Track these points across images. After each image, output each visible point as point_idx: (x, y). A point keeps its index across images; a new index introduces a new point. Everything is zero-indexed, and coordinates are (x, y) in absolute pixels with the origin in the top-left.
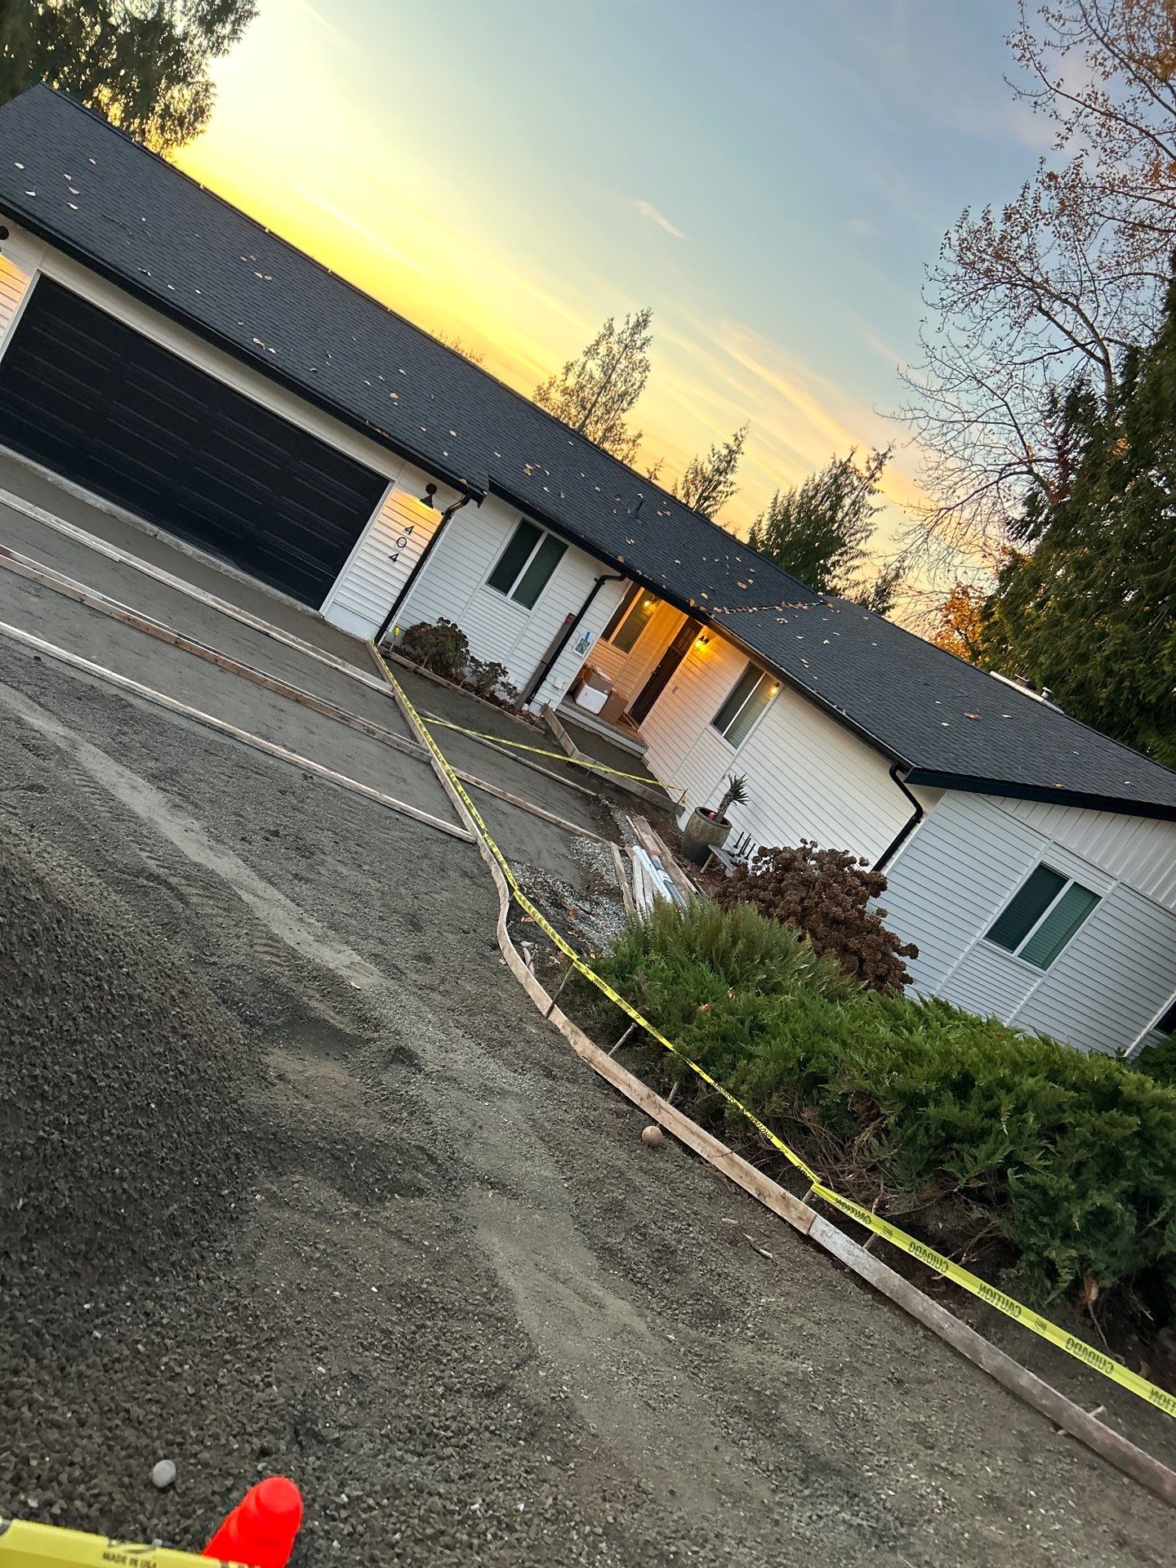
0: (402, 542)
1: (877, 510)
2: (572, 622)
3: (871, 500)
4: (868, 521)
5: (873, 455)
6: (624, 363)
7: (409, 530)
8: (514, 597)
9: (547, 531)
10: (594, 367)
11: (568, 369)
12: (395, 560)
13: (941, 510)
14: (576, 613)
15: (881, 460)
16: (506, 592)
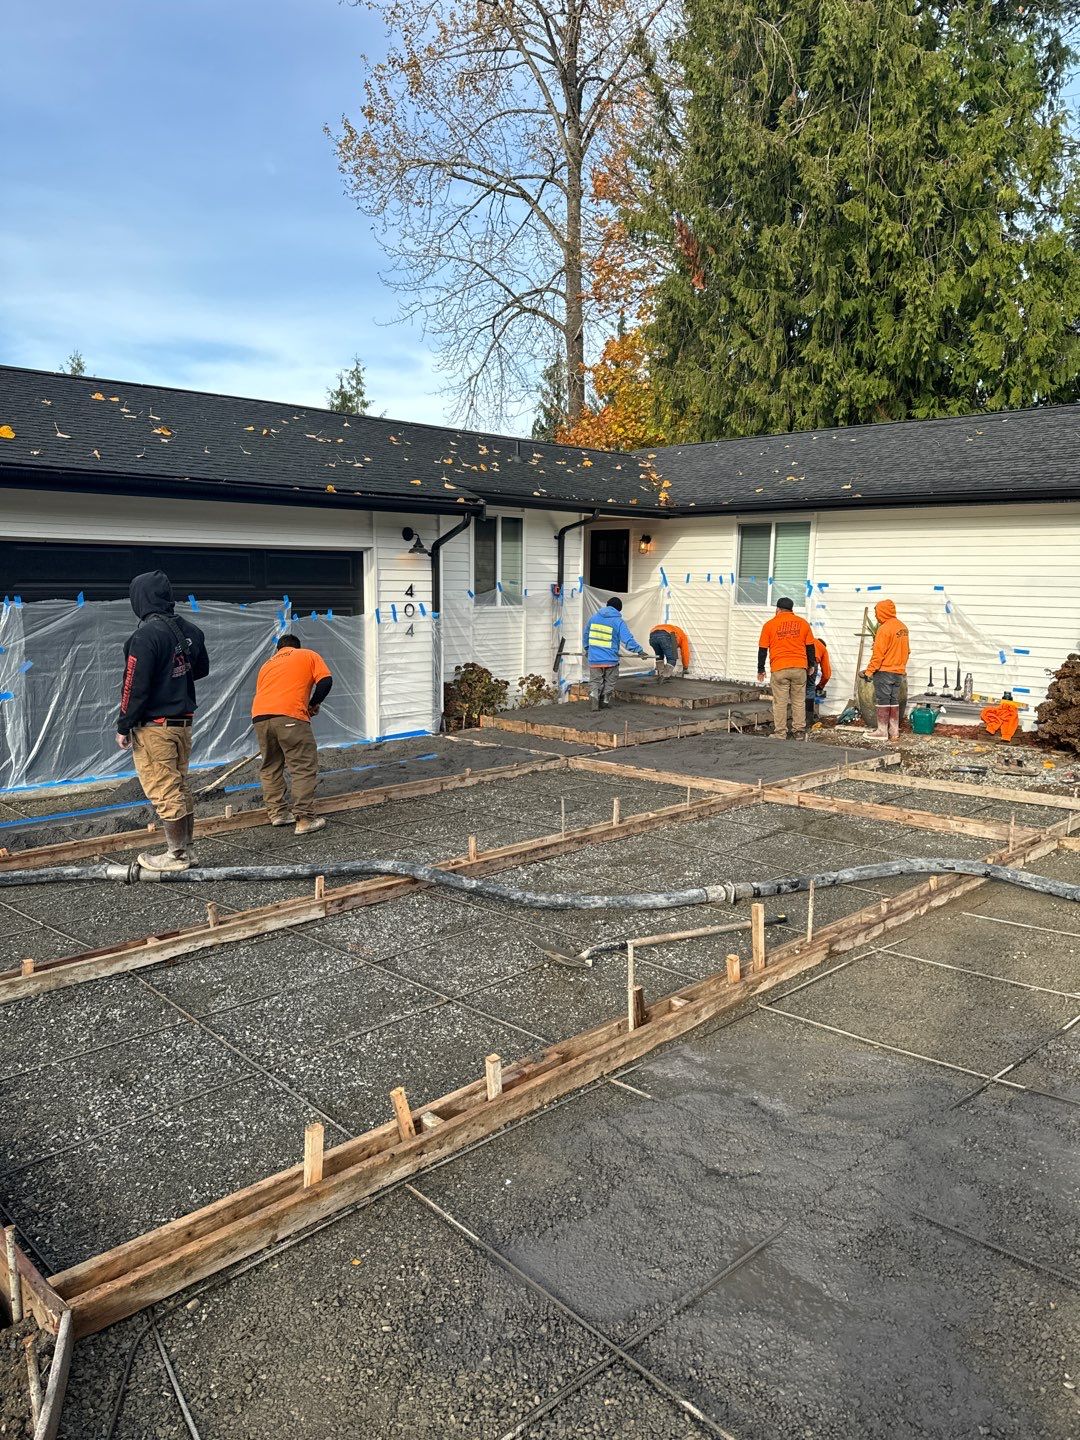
0: (410, 610)
2: (559, 592)
7: (410, 592)
8: (503, 604)
9: (502, 512)
12: (412, 634)
13: (470, 380)
16: (494, 601)
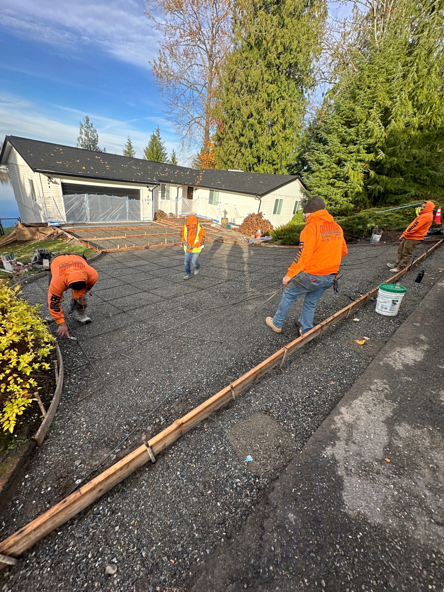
0: (148, 200)
6: (90, 132)
7: (148, 197)
8: (167, 199)
9: (167, 184)
10: (83, 136)
11: (79, 140)
12: (148, 204)
14: (177, 196)
15: (158, 131)
16: (164, 199)
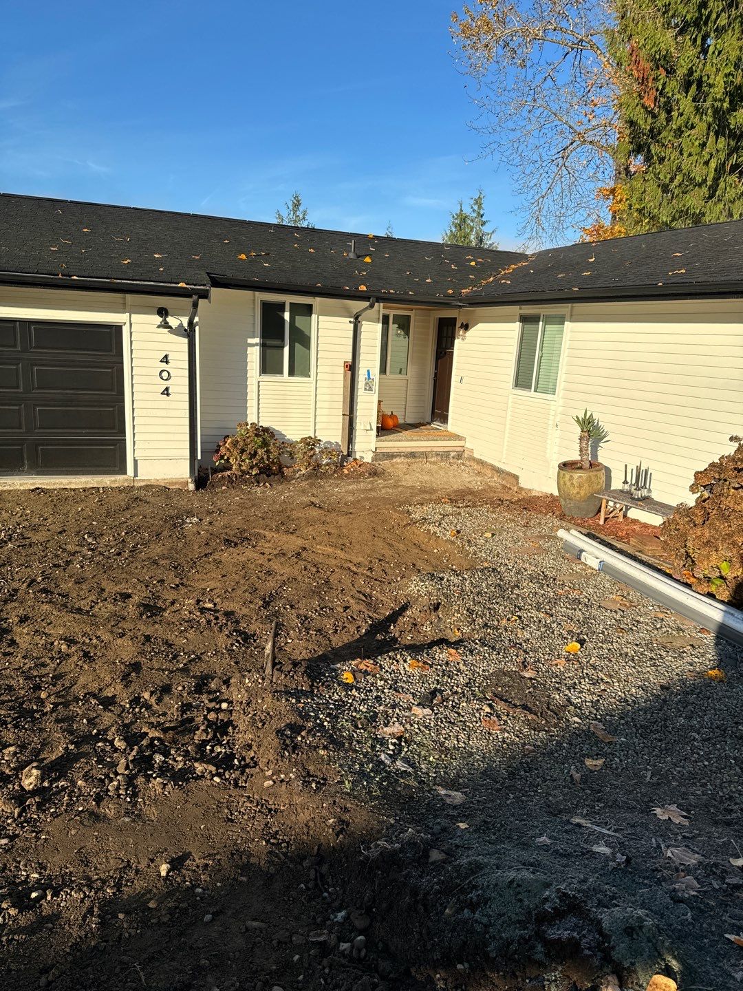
0: (165, 375)
1: (493, 232)
2: (352, 368)
3: (485, 229)
4: (490, 242)
5: (473, 202)
7: (165, 360)
8: (291, 373)
9: (288, 299)
12: (168, 395)
14: (349, 358)
15: (478, 202)
16: (281, 372)
